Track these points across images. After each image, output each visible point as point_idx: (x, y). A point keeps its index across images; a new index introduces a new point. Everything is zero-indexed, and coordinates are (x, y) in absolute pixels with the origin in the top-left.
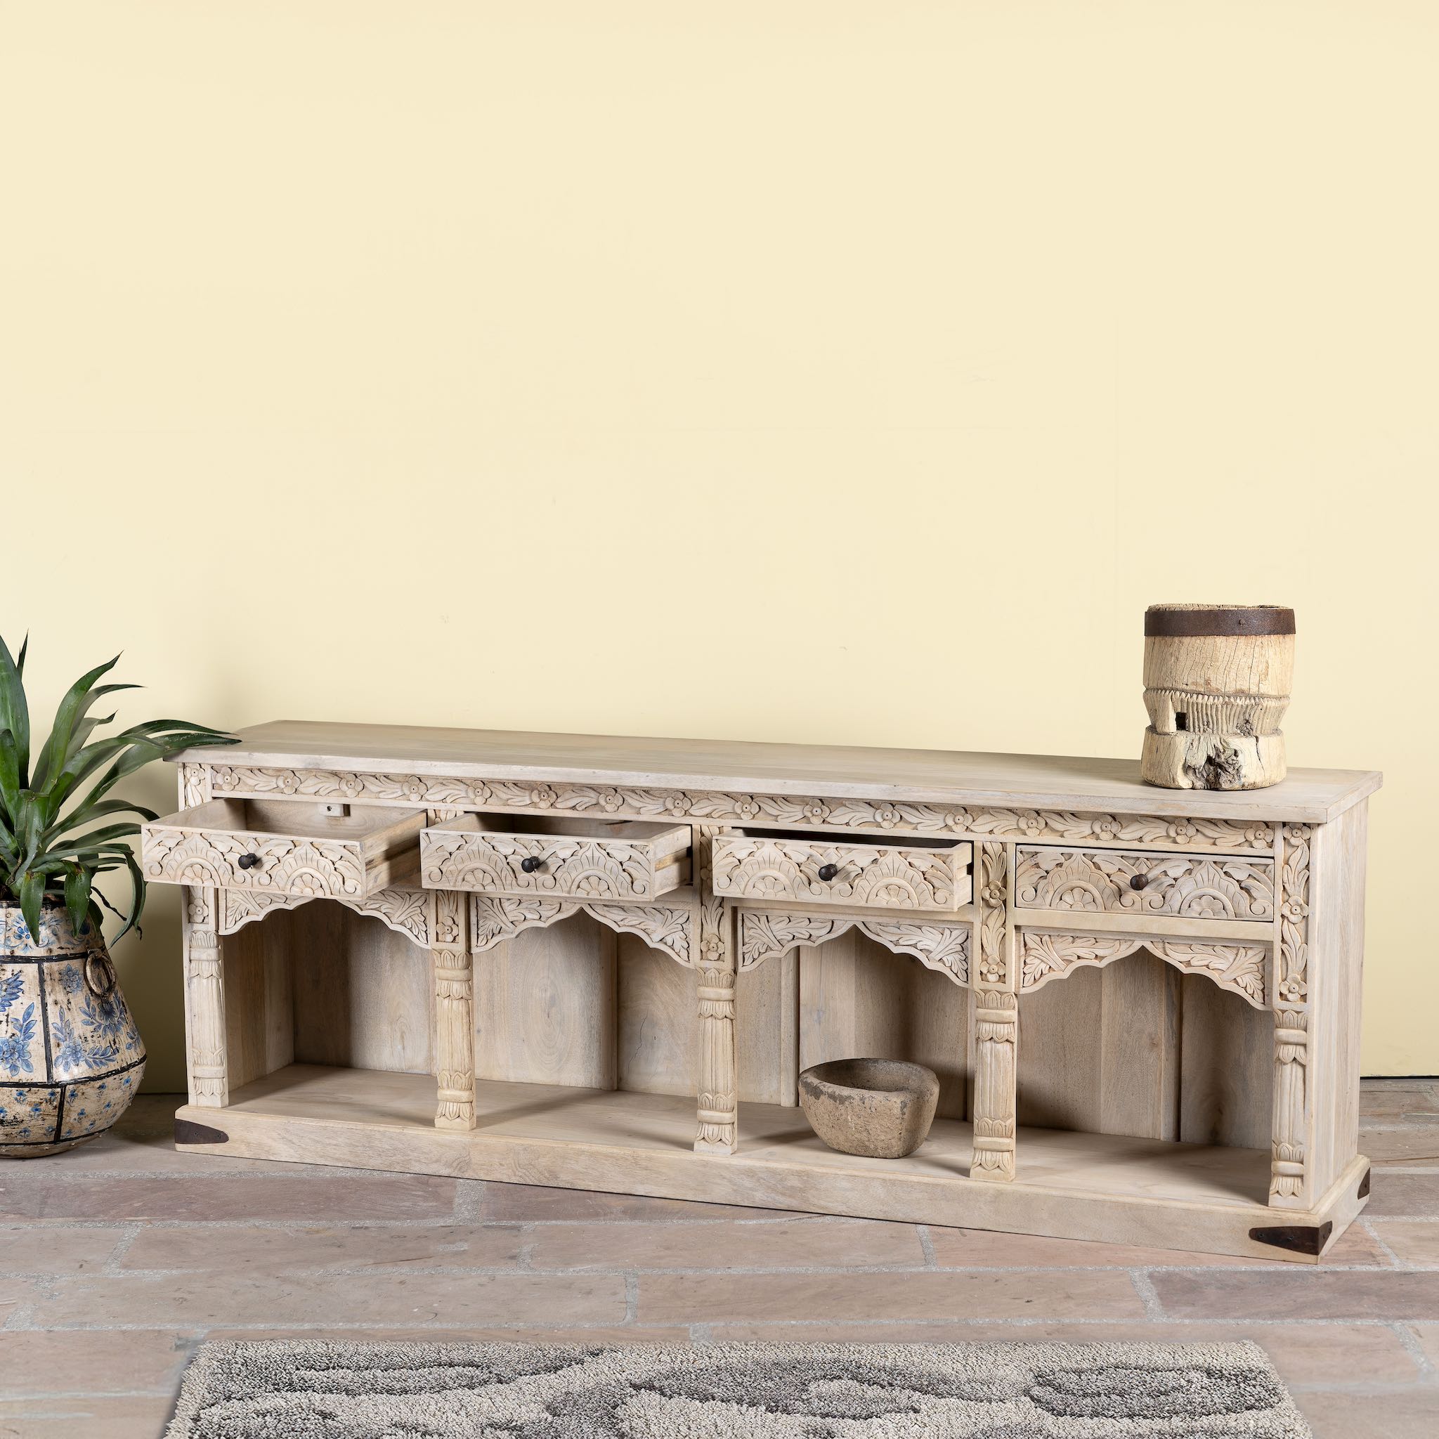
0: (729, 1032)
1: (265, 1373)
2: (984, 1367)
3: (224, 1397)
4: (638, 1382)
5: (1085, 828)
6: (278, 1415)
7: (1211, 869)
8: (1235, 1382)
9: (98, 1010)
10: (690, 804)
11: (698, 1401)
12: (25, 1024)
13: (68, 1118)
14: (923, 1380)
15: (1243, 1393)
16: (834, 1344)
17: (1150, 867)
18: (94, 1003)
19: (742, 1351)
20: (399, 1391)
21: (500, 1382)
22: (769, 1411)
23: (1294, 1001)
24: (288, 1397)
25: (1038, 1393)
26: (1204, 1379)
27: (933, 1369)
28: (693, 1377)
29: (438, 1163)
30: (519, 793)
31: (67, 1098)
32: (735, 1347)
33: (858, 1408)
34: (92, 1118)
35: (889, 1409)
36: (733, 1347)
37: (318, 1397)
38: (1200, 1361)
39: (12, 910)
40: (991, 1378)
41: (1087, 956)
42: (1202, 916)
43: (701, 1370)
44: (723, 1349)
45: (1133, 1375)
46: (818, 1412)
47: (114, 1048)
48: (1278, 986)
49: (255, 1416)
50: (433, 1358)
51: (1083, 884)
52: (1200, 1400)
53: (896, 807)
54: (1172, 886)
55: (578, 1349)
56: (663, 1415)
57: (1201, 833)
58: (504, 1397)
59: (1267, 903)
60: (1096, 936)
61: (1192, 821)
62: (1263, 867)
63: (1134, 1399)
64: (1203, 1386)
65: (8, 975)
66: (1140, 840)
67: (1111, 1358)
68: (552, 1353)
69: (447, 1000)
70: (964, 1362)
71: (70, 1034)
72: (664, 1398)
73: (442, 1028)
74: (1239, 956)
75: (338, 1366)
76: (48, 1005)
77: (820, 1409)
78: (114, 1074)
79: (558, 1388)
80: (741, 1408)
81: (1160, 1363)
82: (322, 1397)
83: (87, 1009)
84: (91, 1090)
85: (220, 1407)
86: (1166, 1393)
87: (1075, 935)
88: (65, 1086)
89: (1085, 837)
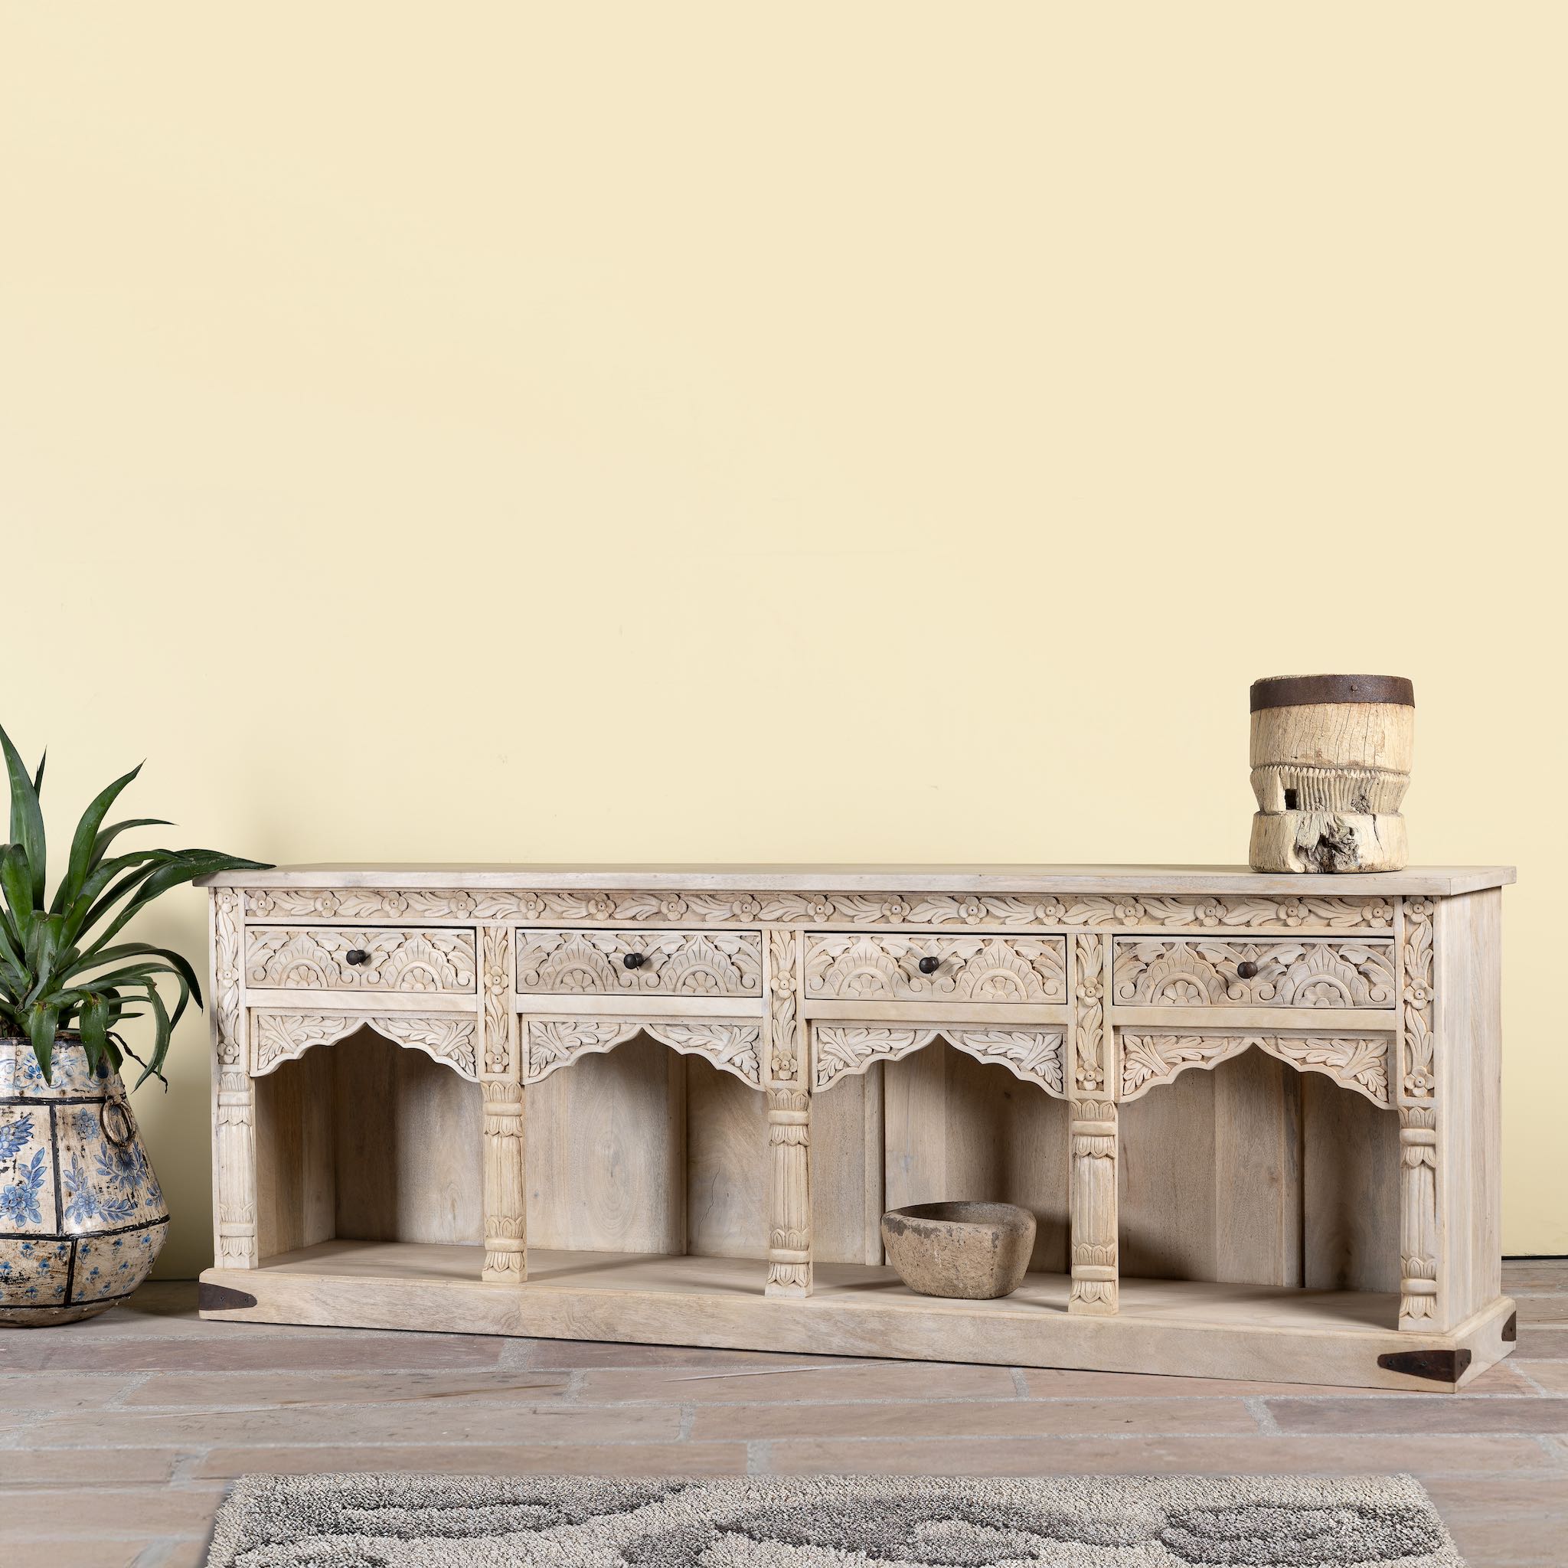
0: (803, 1160)
1: (309, 1513)
2: (1110, 1505)
3: (262, 1541)
4: (724, 1523)
5: (1188, 914)
6: (323, 1562)
7: (1325, 953)
8: (1390, 1523)
9: (115, 1159)
10: (759, 908)
11: (791, 1545)
12: (34, 1170)
13: (80, 1277)
14: (1042, 1521)
15: (1400, 1536)
16: (944, 1479)
17: (1260, 954)
18: (111, 1151)
19: (840, 1487)
20: (457, 1533)
21: (570, 1523)
22: (871, 1557)
23: (1421, 1097)
24: (333, 1540)
25: (1170, 1536)
26: (1356, 1519)
27: (1053, 1508)
28: (786, 1517)
29: (485, 1320)
30: (574, 904)
31: (79, 1254)
32: (832, 1481)
33: (970, 1554)
34: (107, 1279)
35: (1004, 1554)
36: (830, 1482)
37: (366, 1540)
38: (1351, 1499)
39: (22, 1047)
40: (1118, 1519)
41: (1191, 1057)
42: (1317, 1006)
43: (795, 1509)
44: (819, 1484)
45: (1277, 1515)
46: (925, 1559)
47: (132, 1201)
48: (1402, 1080)
49: (296, 1563)
50: (496, 1495)
51: (1186, 976)
52: (1351, 1544)
53: (983, 900)
54: (1283, 973)
55: (658, 1485)
56: (752, 1562)
57: (1314, 913)
58: (574, 1541)
59: (1387, 988)
60: (1202, 1033)
61: (1304, 901)
62: (1383, 949)
63: (1277, 1543)
64: (1355, 1527)
65: (17, 1117)
66: (1248, 924)
67: (1252, 1495)
68: (628, 1489)
69: (495, 1138)
70: (1088, 1500)
71: (83, 1183)
72: (753, 1542)
73: (490, 1169)
74: (1359, 1049)
75: (389, 1504)
76: (60, 1151)
77: (928, 1555)
78: (131, 1230)
79: (634, 1530)
80: (839, 1554)
81: (1307, 1500)
82: (371, 1541)
83: (103, 1157)
84: (105, 1245)
85: (258, 1552)
86: (1313, 1536)
87: (1180, 1033)
88: (77, 1239)
89: (1187, 924)
